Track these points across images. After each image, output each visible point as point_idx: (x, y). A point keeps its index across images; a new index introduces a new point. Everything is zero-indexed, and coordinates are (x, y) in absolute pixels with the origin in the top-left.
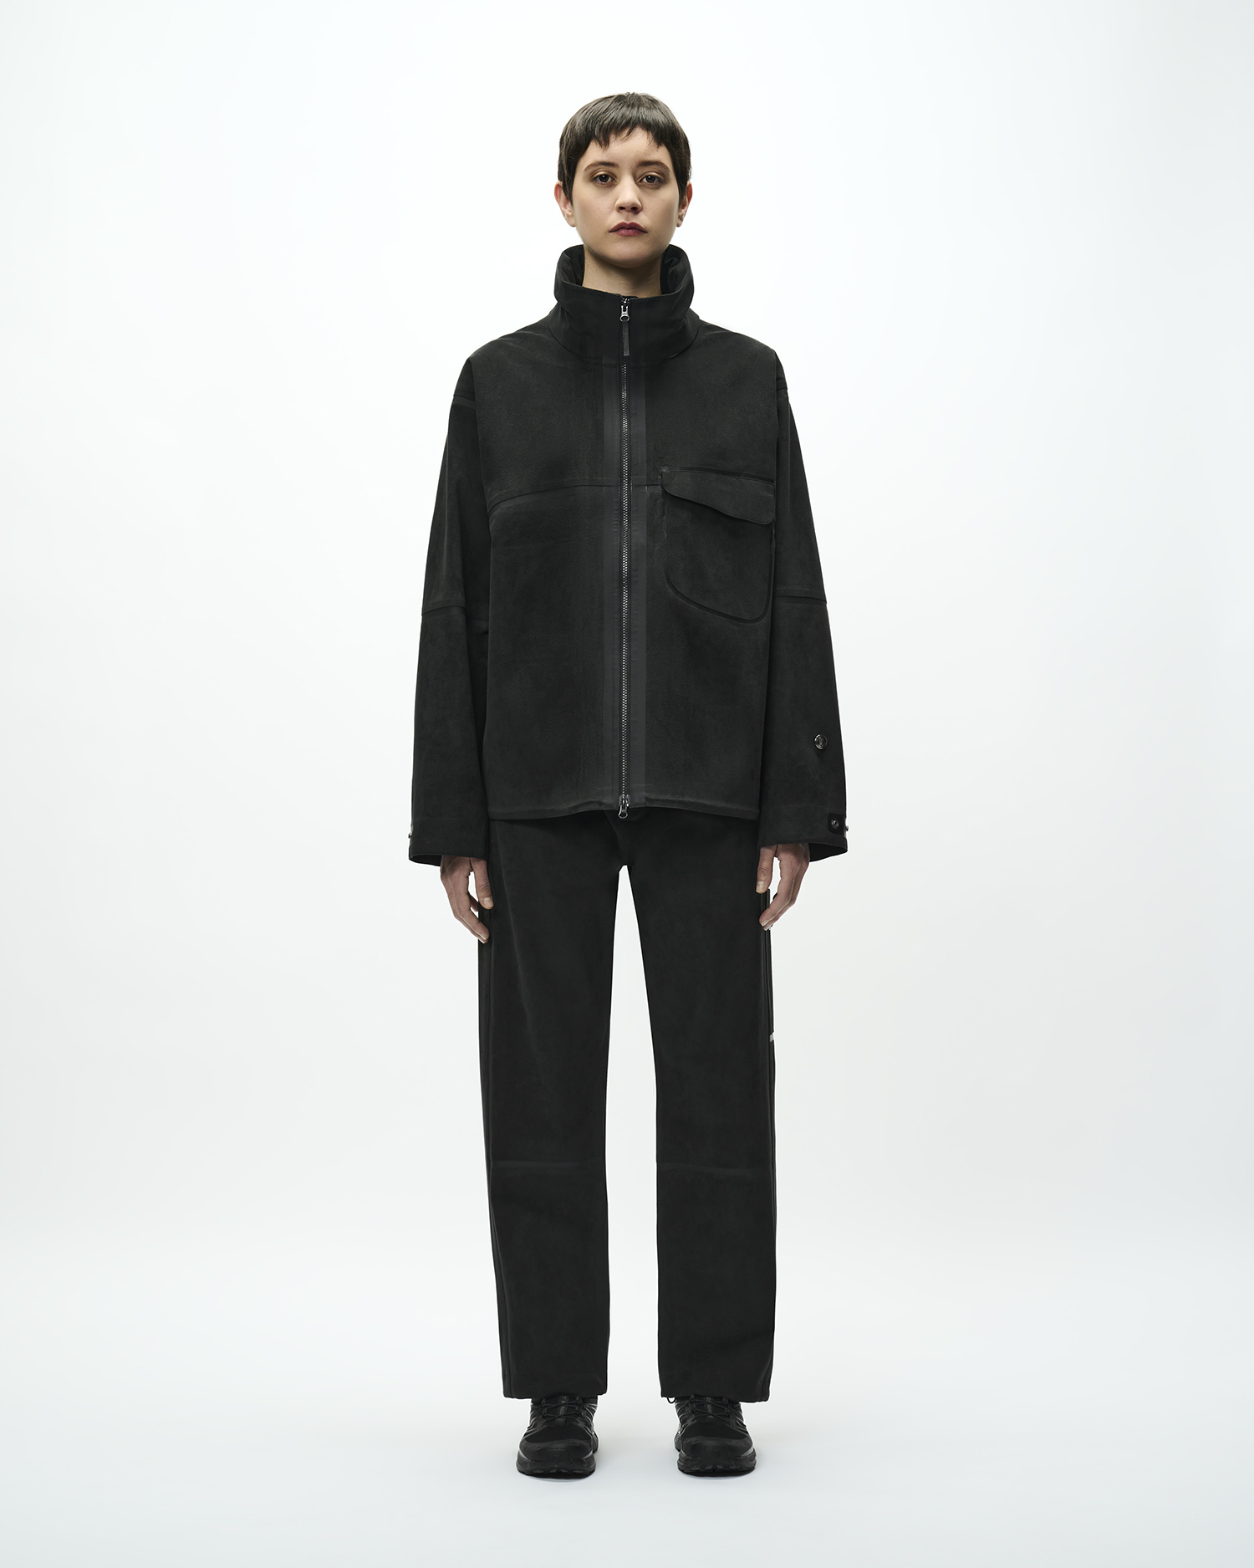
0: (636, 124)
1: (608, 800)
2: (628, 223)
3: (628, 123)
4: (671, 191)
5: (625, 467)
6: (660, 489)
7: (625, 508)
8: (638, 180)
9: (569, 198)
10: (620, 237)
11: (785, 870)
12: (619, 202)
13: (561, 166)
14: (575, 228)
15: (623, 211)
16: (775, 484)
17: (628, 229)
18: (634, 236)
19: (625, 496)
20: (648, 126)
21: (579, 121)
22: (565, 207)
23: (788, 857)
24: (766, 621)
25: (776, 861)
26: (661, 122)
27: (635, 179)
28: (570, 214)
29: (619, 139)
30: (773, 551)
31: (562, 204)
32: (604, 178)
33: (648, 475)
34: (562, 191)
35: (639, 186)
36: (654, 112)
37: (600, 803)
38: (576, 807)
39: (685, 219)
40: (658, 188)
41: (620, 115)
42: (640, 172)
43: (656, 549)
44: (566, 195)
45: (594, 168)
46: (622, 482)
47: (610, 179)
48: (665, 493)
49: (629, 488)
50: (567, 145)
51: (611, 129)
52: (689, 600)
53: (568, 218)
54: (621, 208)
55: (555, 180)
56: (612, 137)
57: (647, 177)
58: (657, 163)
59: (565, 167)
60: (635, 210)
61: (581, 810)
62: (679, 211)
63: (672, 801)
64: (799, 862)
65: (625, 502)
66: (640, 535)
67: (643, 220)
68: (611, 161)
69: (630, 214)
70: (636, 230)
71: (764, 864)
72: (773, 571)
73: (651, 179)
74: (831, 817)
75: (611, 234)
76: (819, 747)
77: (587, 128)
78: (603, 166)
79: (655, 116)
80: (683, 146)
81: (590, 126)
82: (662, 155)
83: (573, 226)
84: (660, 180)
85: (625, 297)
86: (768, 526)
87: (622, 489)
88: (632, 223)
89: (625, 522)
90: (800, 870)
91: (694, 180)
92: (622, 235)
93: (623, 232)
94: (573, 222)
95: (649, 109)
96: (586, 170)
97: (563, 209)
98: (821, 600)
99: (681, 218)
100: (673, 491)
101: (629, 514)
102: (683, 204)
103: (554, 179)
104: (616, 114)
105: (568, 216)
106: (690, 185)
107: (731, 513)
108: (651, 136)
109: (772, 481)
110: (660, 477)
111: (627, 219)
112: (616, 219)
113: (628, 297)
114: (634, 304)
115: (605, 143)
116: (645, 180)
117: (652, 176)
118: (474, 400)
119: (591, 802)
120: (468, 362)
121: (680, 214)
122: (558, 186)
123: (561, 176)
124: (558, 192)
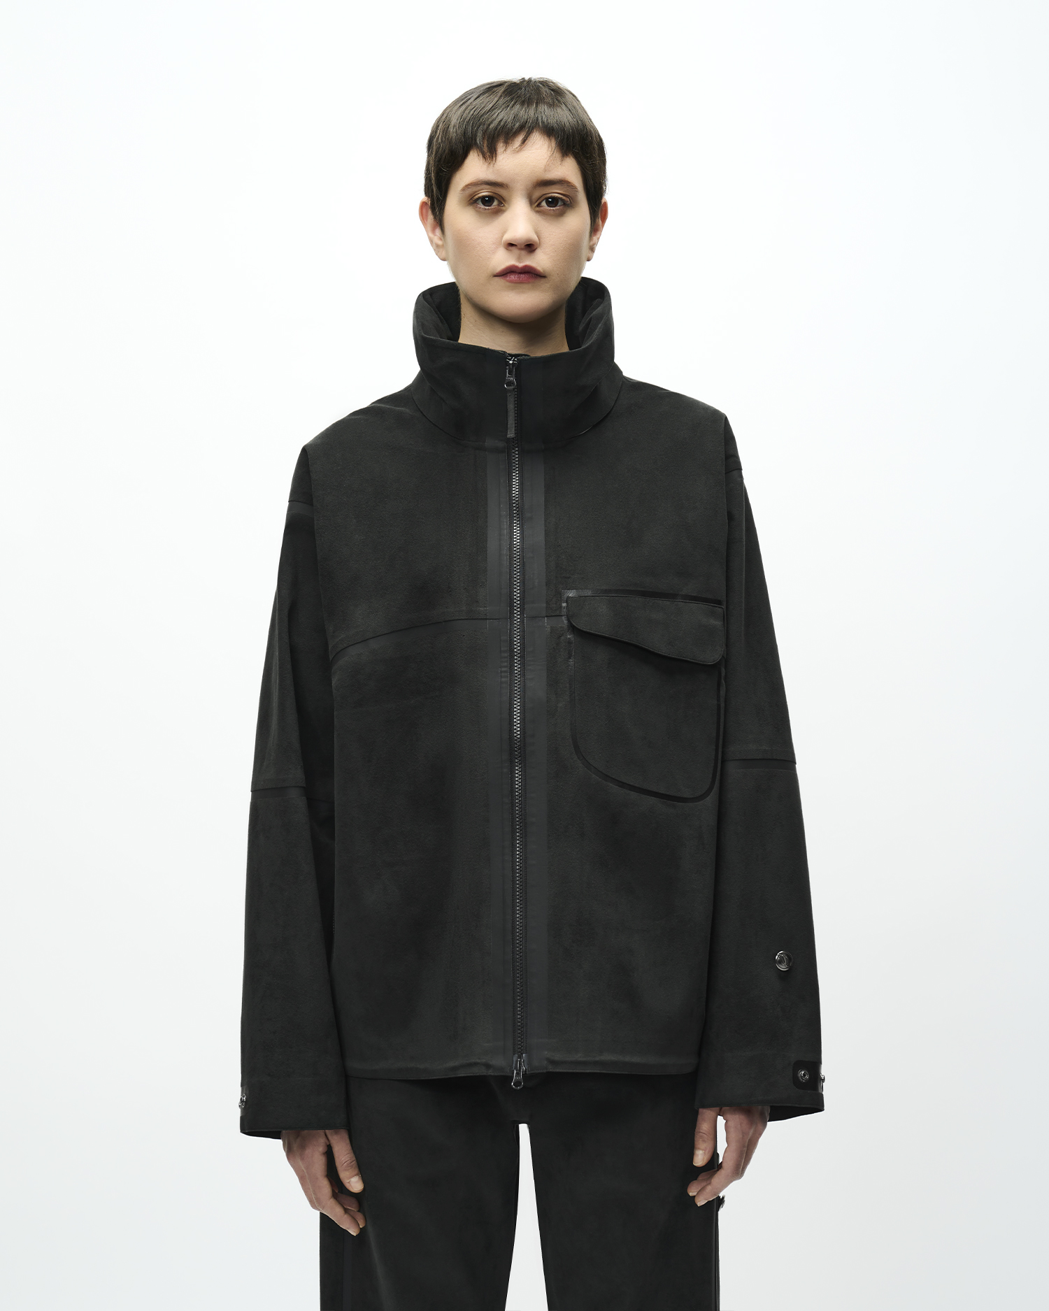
0: (533, 129)
1: (498, 1061)
2: (520, 265)
3: (522, 128)
4: (579, 217)
5: (517, 594)
6: (566, 622)
7: (517, 649)
8: (535, 203)
9: (439, 222)
10: (508, 284)
11: (733, 1135)
12: (508, 237)
13: (428, 179)
14: (446, 262)
15: (513, 248)
16: (724, 607)
17: (520, 273)
18: (529, 283)
19: (517, 632)
20: (549, 131)
21: (454, 120)
22: (433, 231)
23: (738, 1119)
24: (711, 801)
25: (721, 1121)
26: (567, 124)
27: (531, 202)
28: (440, 243)
29: (510, 149)
30: (722, 700)
31: (429, 228)
32: (487, 201)
33: (547, 603)
34: (430, 212)
35: (538, 212)
36: (559, 110)
37: (488, 1066)
38: (455, 1069)
39: (598, 249)
40: (561, 214)
41: (511, 117)
42: (537, 194)
43: (560, 705)
44: (435, 218)
45: (475, 189)
46: (512, 613)
47: (495, 203)
48: (573, 628)
49: (522, 622)
50: (437, 152)
51: (498, 135)
52: (607, 777)
53: (437, 248)
54: (510, 245)
55: (421, 196)
56: (500, 147)
57: (547, 199)
58: (562, 182)
59: (433, 182)
60: (530, 247)
61: (462, 1074)
62: (591, 236)
63: (584, 1063)
64: (751, 1123)
65: (517, 640)
66: (538, 685)
67: (540, 261)
68: (499, 180)
69: (523, 252)
70: (531, 275)
71: (704, 1127)
72: (722, 727)
73: (553, 202)
74: (799, 1065)
75: (497, 279)
76: (783, 968)
77: (465, 133)
78: (488, 187)
79: (561, 116)
80: (596, 155)
81: (470, 129)
82: (568, 170)
83: (444, 260)
84: (565, 204)
85: (512, 355)
86: (716, 666)
87: (512, 624)
88: (526, 266)
89: (517, 667)
90: (754, 1134)
91: (611, 196)
92: (511, 282)
93: (513, 277)
94: (444, 254)
95: (552, 105)
96: (463, 190)
97: (431, 235)
98: (788, 761)
99: (592, 249)
100: (581, 625)
101: (522, 657)
102: (595, 229)
103: (417, 193)
104: (504, 115)
105: (438, 246)
106: (605, 203)
107: (664, 650)
108: (553, 144)
109: (719, 602)
110: (564, 605)
111: (519, 259)
112: (503, 260)
113: (516, 356)
114: (524, 364)
115: (490, 154)
116: (544, 204)
117: (554, 198)
118: (312, 505)
119: (476, 1064)
120: (305, 451)
121: (591, 243)
122: (423, 205)
123: (428, 190)
124: (424, 211)
